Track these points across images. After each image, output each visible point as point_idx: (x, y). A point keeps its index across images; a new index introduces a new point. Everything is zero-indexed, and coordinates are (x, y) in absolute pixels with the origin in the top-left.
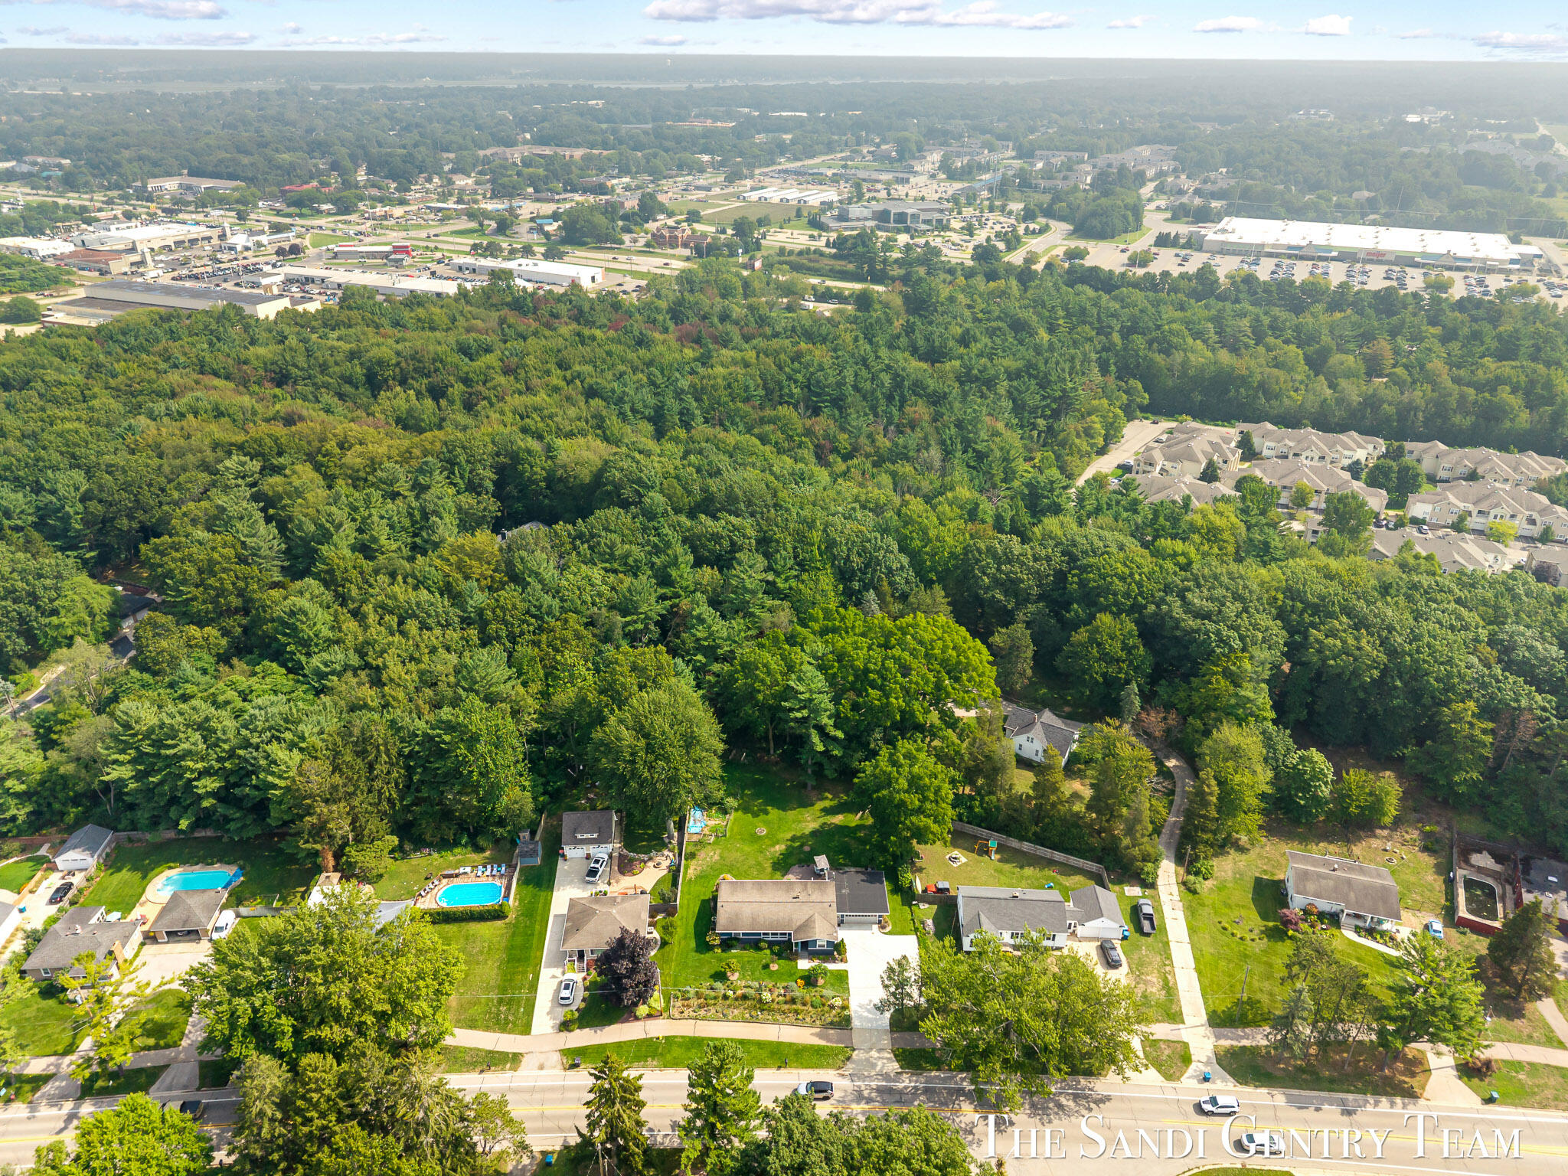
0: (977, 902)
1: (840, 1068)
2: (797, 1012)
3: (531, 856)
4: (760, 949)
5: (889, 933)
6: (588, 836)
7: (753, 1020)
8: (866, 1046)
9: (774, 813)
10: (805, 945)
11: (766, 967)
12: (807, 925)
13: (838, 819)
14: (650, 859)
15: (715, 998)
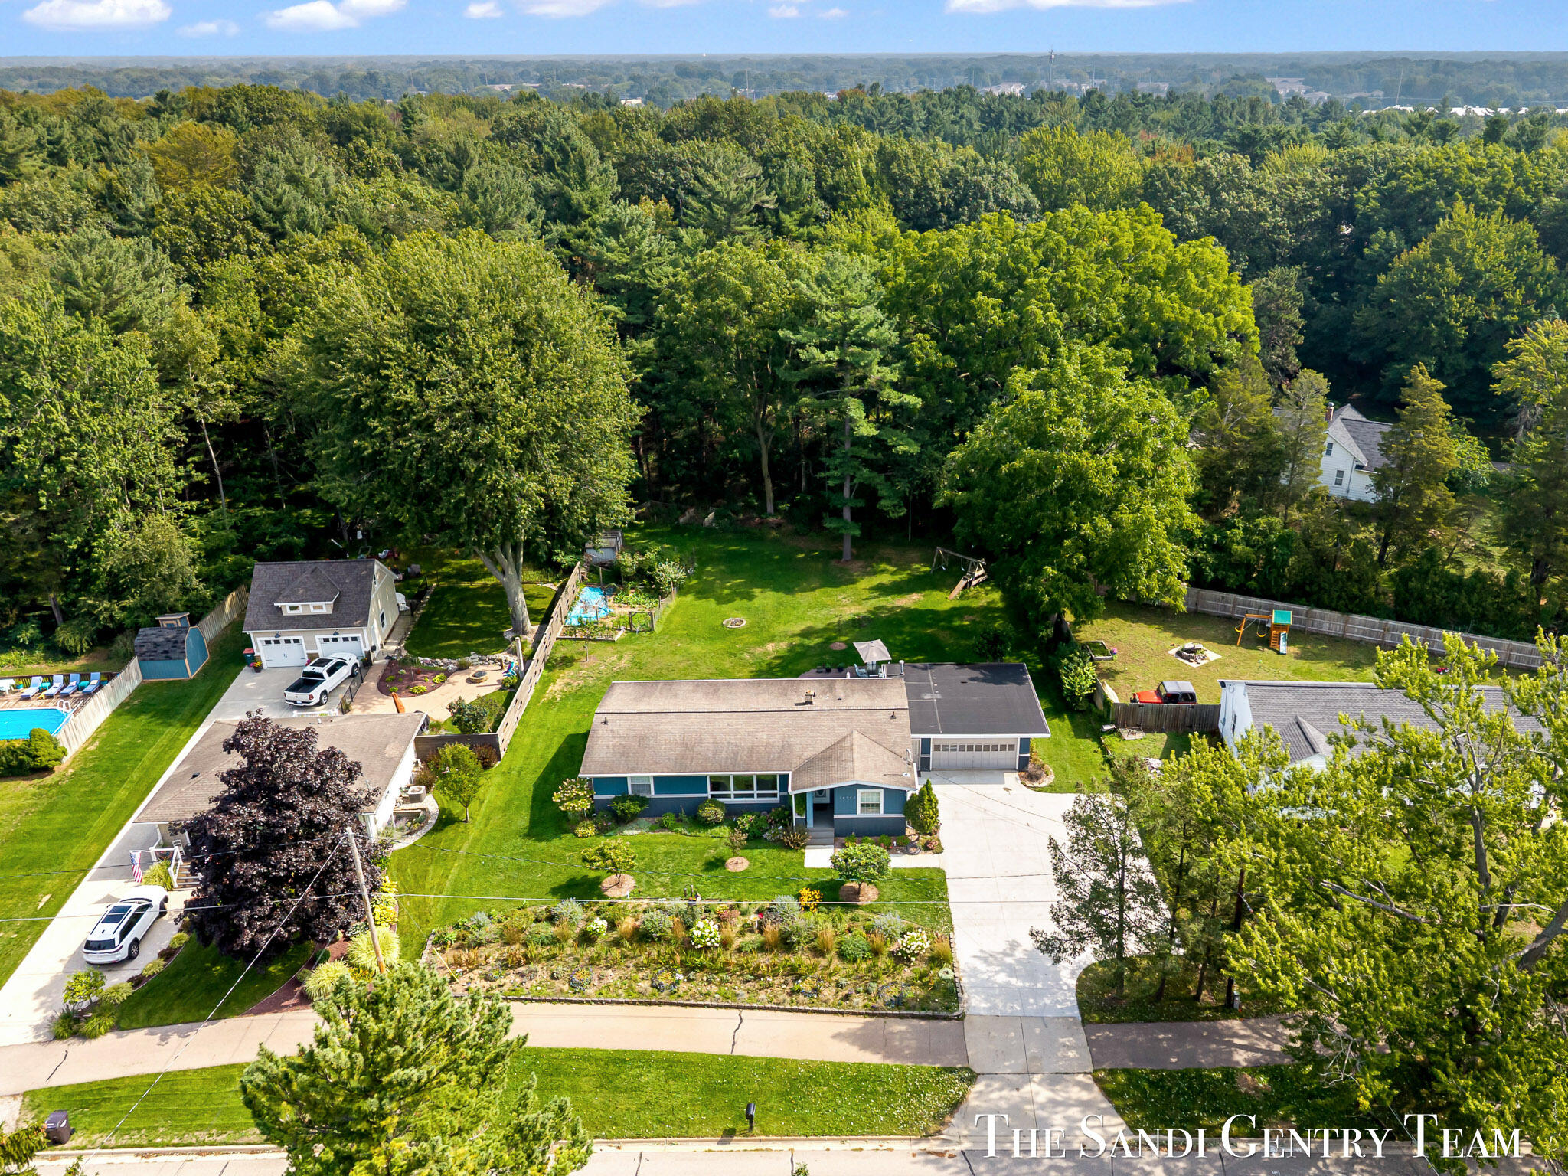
0: (1288, 697)
1: (927, 1136)
2: (794, 973)
3: (167, 656)
4: (704, 824)
5: (1051, 789)
6: (311, 608)
7: (662, 997)
8: (1008, 1066)
9: (766, 599)
10: (824, 809)
11: (716, 864)
12: (830, 756)
13: (912, 601)
14: (462, 667)
15: (555, 941)
